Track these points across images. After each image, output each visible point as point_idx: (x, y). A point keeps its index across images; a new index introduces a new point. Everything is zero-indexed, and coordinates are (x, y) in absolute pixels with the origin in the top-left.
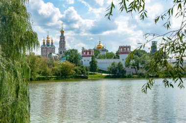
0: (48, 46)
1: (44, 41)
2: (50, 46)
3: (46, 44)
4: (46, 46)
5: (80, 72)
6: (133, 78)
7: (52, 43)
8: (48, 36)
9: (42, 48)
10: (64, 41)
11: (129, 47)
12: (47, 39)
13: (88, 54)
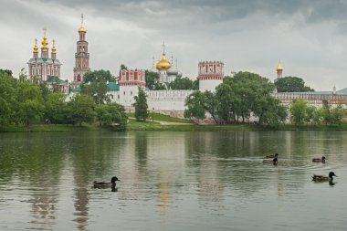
0: (45, 60)
1: (36, 49)
2: (49, 62)
7: (54, 54)
8: (45, 39)
9: (31, 66)
10: (86, 53)
11: (220, 64)
12: (42, 46)
13: (131, 79)
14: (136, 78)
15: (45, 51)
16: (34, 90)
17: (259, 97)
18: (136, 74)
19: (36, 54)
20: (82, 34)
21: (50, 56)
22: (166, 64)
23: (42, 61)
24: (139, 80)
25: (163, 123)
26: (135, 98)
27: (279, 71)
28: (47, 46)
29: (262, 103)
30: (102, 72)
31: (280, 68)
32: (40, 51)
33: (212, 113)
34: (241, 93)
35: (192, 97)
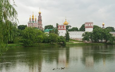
8: (33, 15)
9: (29, 24)
10: (41, 20)
11: (92, 23)
12: (32, 18)
13: (62, 28)
14: (63, 28)
15: (33, 19)
16: (40, 32)
17: (107, 34)
18: (61, 26)
19: (30, 20)
20: (40, 14)
21: (35, 21)
22: (67, 23)
23: (32, 22)
24: (64, 28)
25: (75, 42)
26: (66, 34)
27: (103, 25)
28: (34, 18)
29: (108, 35)
30: (50, 25)
31: (103, 24)
32: (31, 19)
33: (91, 39)
34: (100, 32)
35: (85, 34)
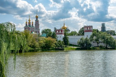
0: (30, 26)
1: (26, 22)
2: (31, 27)
3: (28, 25)
4: (29, 27)
5: (59, 46)
6: (97, 49)
7: (33, 24)
8: (29, 19)
9: (25, 28)
10: (38, 24)
11: (92, 27)
14: (62, 32)
